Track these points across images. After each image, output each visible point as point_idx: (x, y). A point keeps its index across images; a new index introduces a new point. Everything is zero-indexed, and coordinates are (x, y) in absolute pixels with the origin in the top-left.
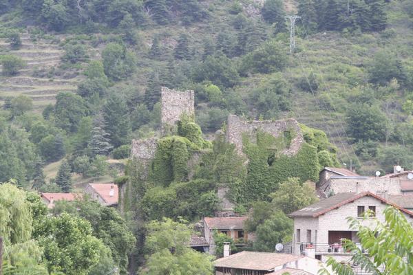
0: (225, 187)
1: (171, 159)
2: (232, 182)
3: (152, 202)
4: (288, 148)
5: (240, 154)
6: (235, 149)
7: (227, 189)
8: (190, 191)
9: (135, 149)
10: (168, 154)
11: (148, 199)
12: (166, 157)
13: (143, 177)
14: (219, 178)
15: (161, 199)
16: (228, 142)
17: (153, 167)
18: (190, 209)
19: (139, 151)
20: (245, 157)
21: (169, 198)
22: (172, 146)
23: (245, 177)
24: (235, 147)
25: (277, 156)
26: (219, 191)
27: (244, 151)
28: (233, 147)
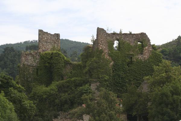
0: (96, 82)
1: (51, 66)
2: (102, 78)
3: (38, 96)
4: (142, 54)
5: (107, 57)
6: (103, 54)
7: (98, 84)
8: (68, 86)
9: (24, 58)
10: (49, 63)
11: (35, 94)
12: (47, 65)
13: (30, 79)
14: (91, 76)
15: (45, 93)
16: (98, 48)
17: (37, 72)
18: (69, 99)
19: (27, 60)
20: (111, 60)
21: (52, 92)
22: (51, 58)
23: (111, 75)
24: (103, 52)
25: (134, 59)
26: (92, 85)
27: (109, 55)
28: (101, 52)
